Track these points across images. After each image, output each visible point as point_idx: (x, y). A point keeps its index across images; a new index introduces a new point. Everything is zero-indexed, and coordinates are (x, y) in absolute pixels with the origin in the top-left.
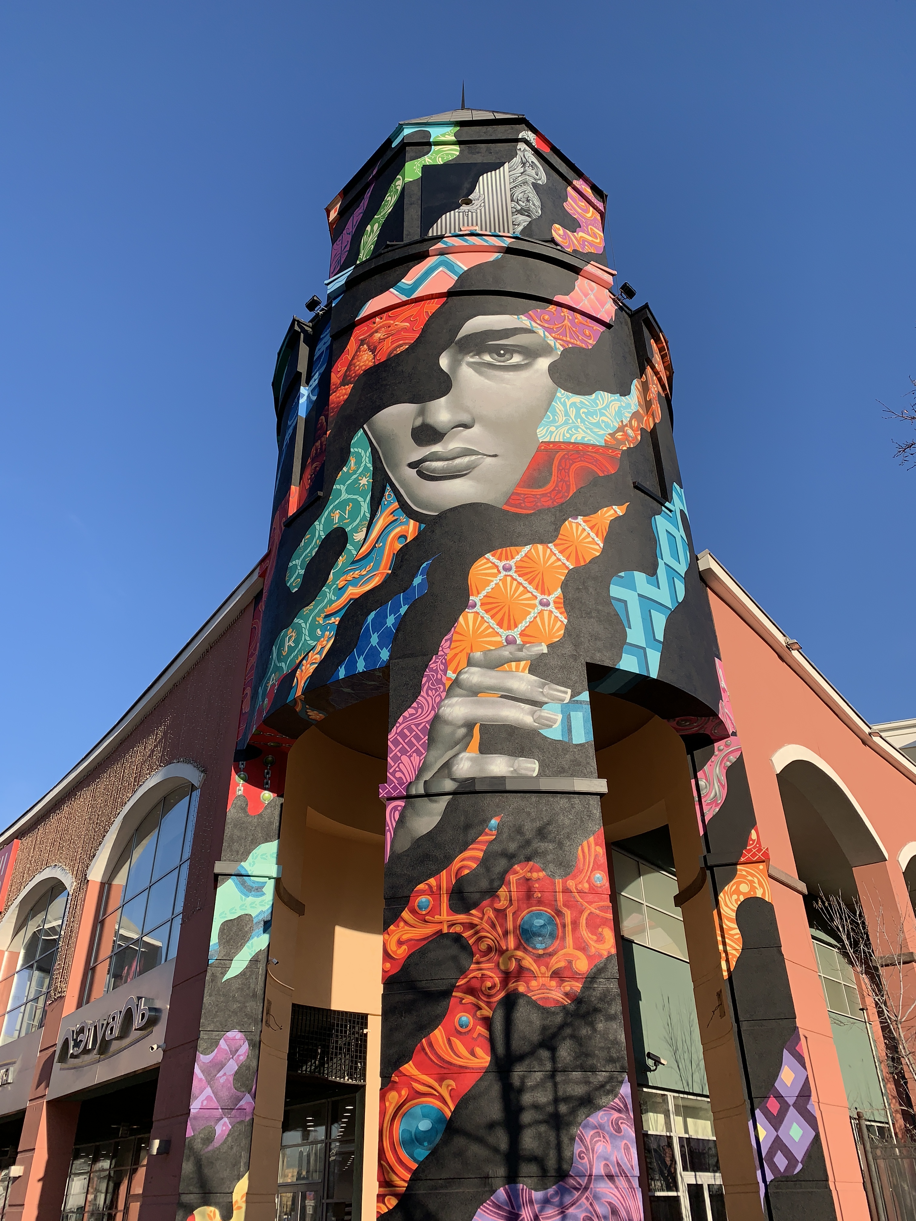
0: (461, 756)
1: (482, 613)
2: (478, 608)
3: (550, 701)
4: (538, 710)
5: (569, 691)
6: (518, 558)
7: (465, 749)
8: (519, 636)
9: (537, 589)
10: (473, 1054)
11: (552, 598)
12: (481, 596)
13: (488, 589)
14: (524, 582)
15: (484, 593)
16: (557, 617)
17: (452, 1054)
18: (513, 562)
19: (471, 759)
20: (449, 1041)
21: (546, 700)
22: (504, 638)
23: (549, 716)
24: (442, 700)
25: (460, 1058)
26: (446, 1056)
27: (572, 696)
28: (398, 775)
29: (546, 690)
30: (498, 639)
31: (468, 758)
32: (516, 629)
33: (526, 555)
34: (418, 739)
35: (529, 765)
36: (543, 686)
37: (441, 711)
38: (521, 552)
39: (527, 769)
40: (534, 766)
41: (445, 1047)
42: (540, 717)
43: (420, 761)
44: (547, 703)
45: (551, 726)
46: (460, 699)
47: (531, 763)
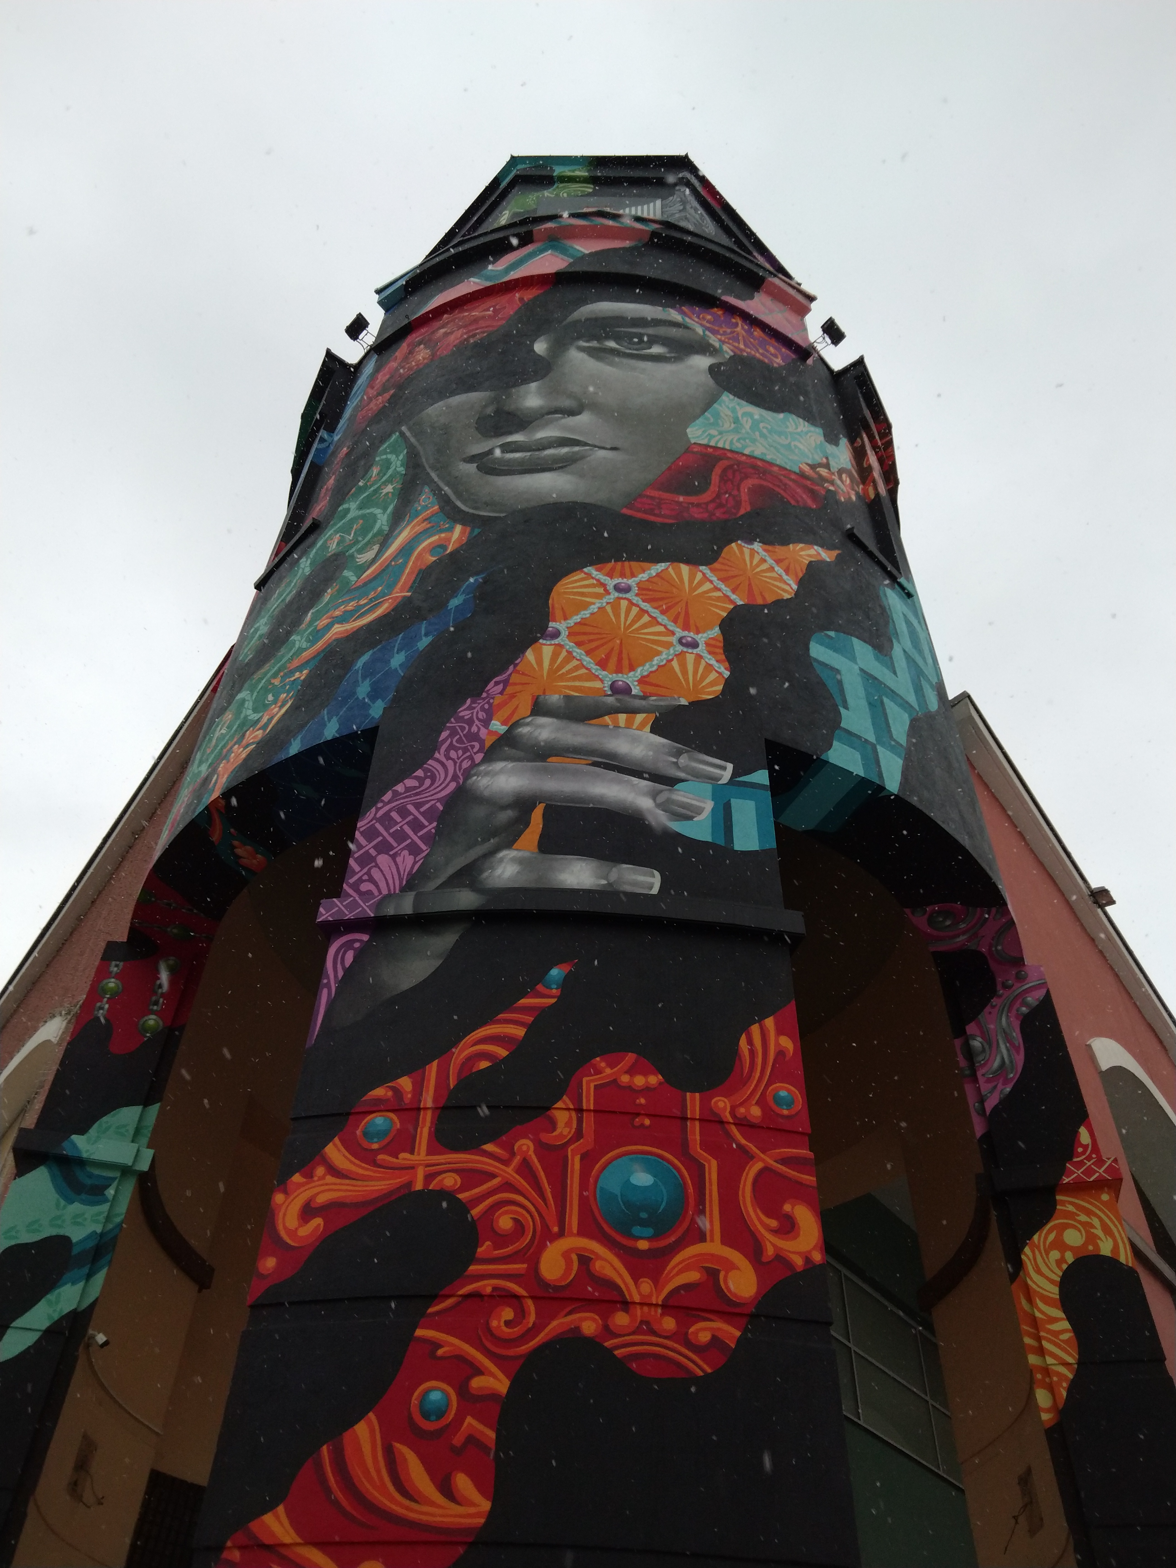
0: (501, 854)
1: (569, 645)
2: (563, 639)
3: (689, 777)
4: (666, 790)
5: (730, 767)
6: (644, 576)
7: (509, 845)
8: (636, 683)
9: (675, 621)
10: (447, 1490)
11: (702, 637)
12: (571, 622)
13: (586, 614)
14: (651, 610)
15: (577, 618)
16: (711, 665)
17: (391, 1488)
18: (634, 581)
19: (520, 861)
20: (389, 1452)
21: (682, 775)
22: (607, 683)
23: (689, 801)
24: (474, 765)
25: (416, 1501)
26: (376, 1494)
27: (735, 774)
28: (364, 887)
29: (683, 760)
30: (597, 685)
31: (514, 860)
32: (632, 673)
33: (658, 575)
34: (416, 826)
35: (641, 878)
36: (678, 754)
37: (470, 781)
38: (649, 569)
39: (635, 884)
40: (650, 880)
41: (378, 1471)
42: (669, 801)
43: (415, 863)
44: (683, 781)
45: (690, 818)
46: (510, 765)
47: (645, 875)
